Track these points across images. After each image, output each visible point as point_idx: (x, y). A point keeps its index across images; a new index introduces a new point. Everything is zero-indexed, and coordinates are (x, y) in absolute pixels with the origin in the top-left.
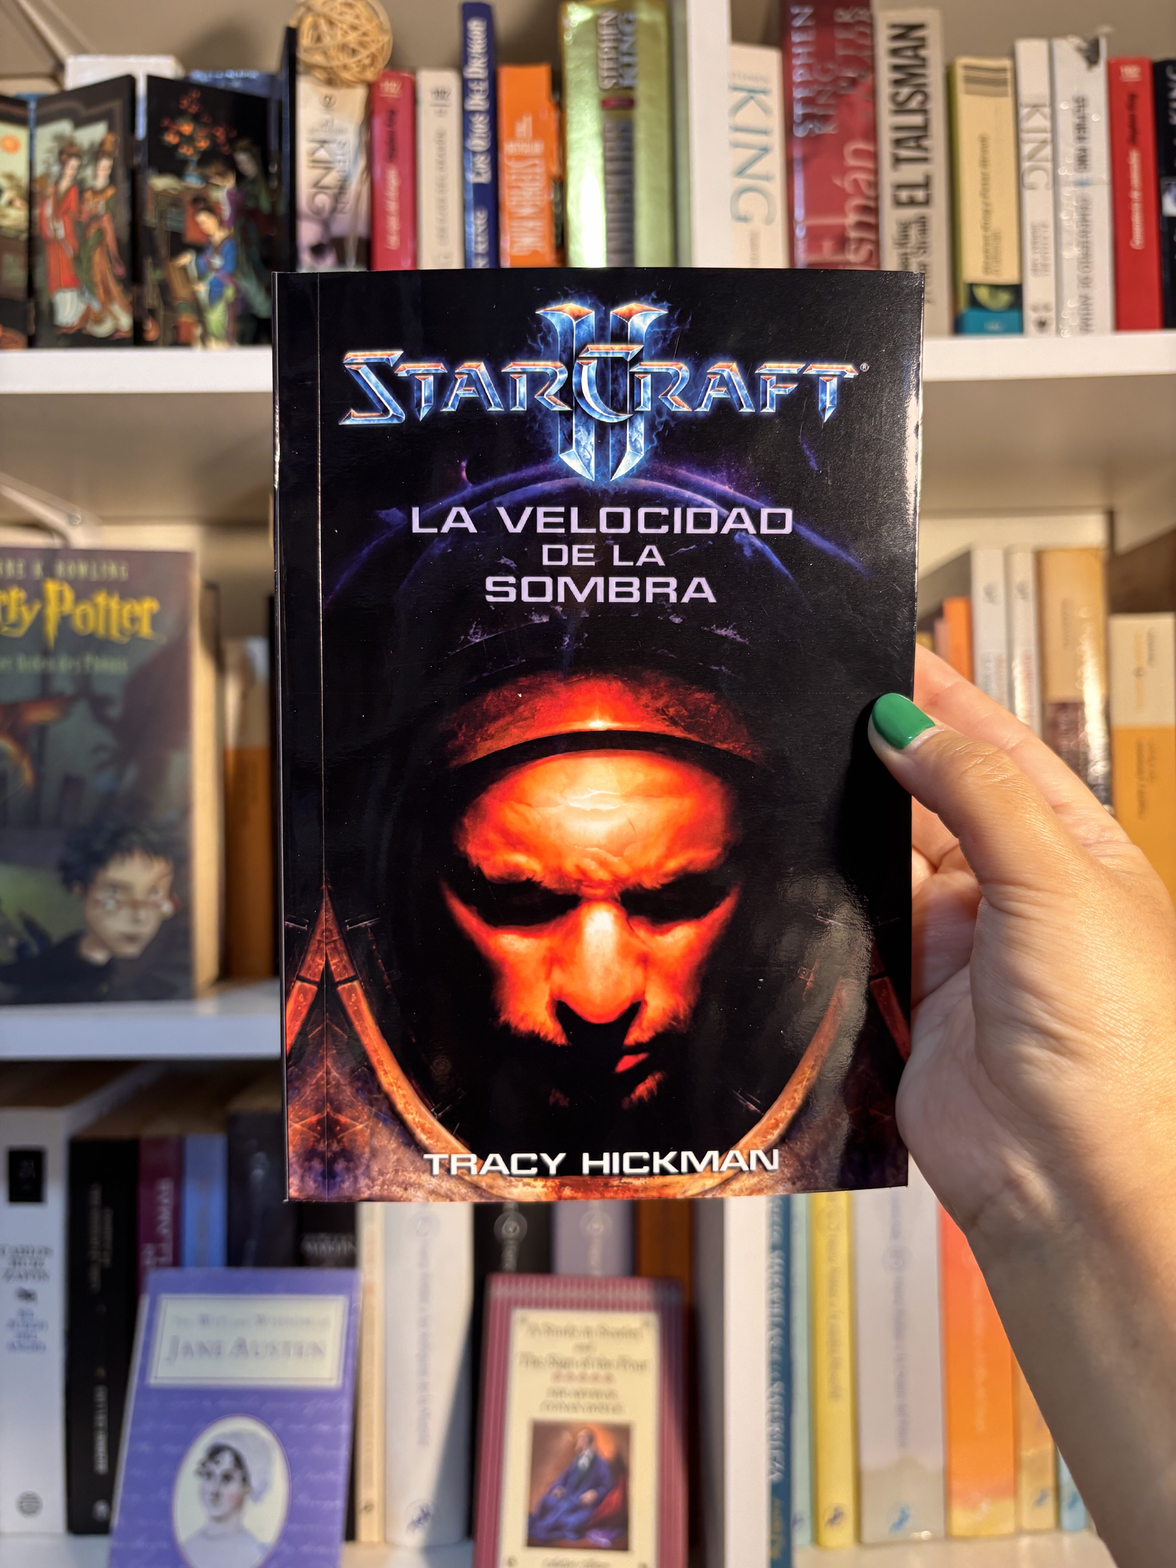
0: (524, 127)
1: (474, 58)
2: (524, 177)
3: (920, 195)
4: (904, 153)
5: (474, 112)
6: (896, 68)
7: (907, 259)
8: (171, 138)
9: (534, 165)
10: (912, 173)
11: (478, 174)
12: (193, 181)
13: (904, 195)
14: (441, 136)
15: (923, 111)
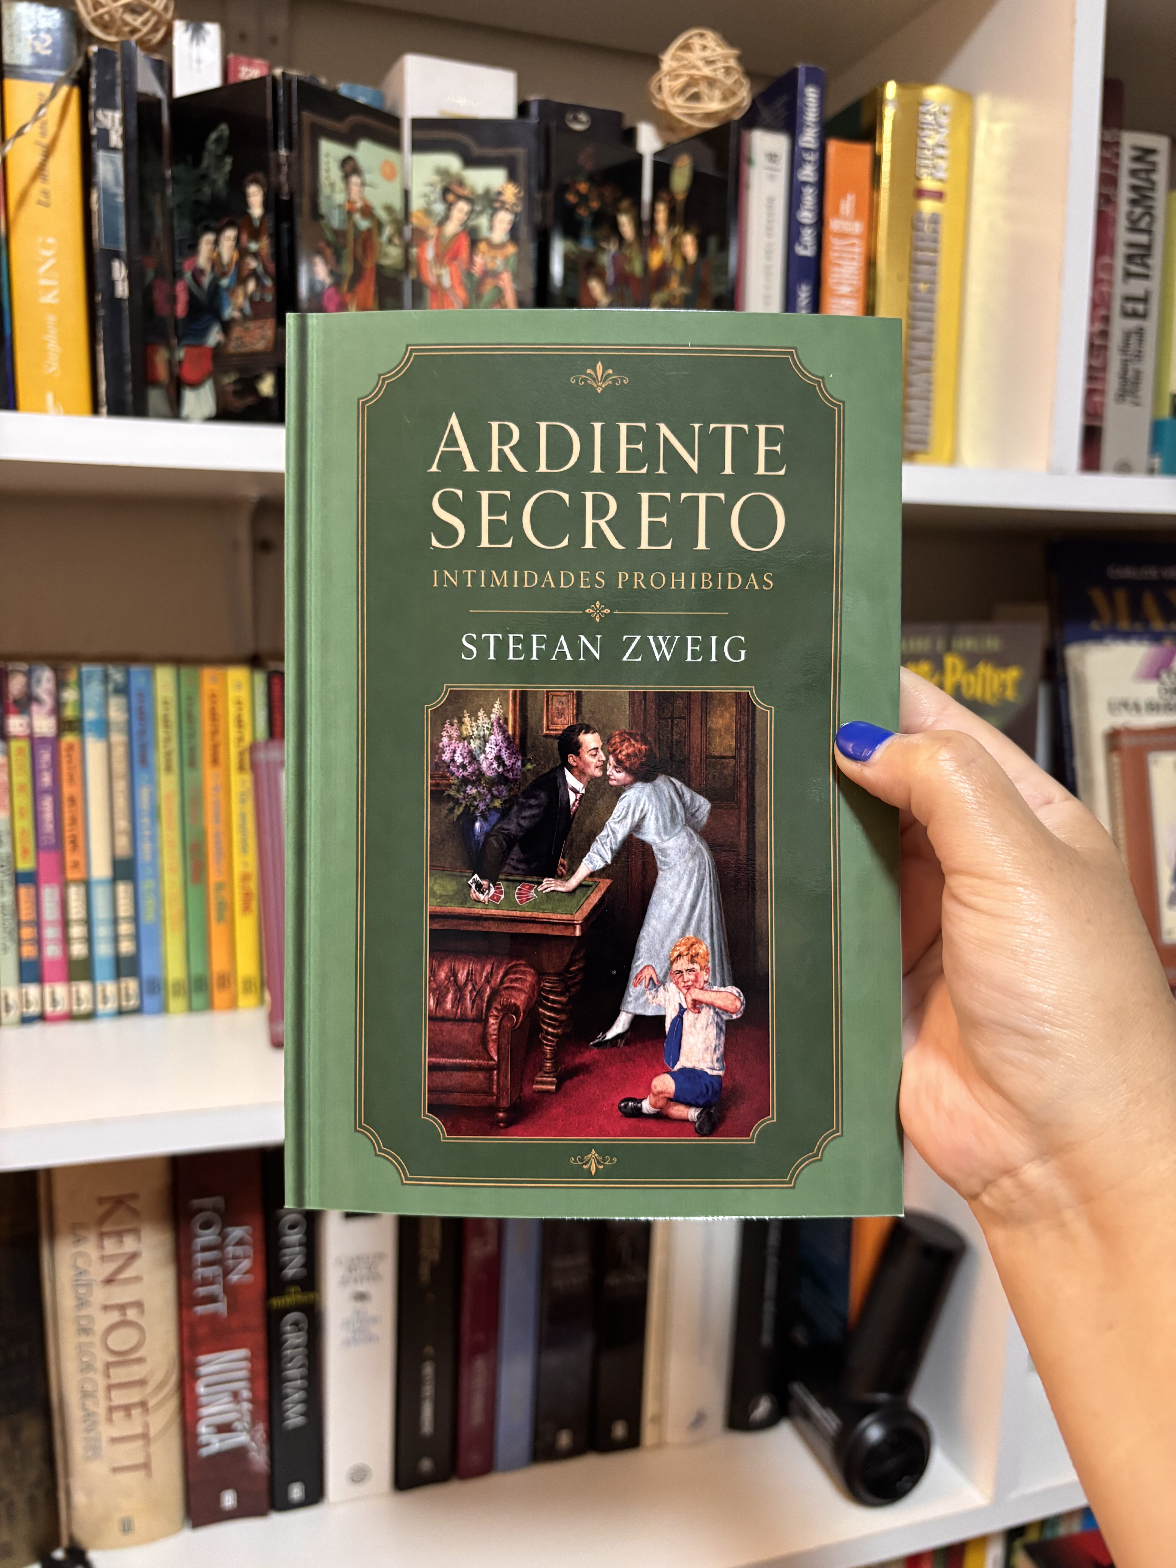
0: (847, 205)
1: (808, 126)
2: (844, 255)
3: (1140, 307)
4: (1134, 269)
5: (805, 183)
6: (1134, 188)
7: (1127, 365)
8: (571, 198)
9: (853, 245)
10: (1137, 287)
11: (806, 247)
12: (587, 245)
13: (1130, 306)
14: (771, 200)
15: (1149, 231)
